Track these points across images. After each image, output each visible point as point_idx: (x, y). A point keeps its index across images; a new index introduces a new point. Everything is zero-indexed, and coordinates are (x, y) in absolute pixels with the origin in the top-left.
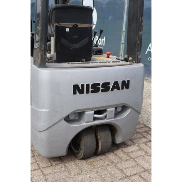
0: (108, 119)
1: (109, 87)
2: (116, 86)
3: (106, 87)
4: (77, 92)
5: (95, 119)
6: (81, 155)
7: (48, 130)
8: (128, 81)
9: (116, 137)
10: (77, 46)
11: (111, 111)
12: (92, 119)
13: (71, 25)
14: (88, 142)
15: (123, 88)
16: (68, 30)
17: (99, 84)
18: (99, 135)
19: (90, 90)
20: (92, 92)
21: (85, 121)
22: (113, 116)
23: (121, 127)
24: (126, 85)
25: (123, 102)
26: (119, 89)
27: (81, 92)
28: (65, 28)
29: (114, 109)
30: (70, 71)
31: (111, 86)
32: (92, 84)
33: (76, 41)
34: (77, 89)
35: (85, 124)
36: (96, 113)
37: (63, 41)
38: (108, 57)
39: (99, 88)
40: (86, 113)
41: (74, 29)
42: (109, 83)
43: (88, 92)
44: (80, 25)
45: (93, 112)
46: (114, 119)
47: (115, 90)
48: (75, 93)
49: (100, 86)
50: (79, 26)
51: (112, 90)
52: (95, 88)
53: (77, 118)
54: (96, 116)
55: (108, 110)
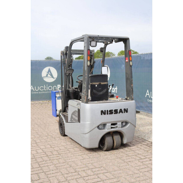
0: (118, 128)
2: (121, 111)
3: (116, 112)
4: (103, 114)
5: (112, 128)
6: (105, 148)
7: (90, 133)
8: (127, 109)
9: (123, 140)
10: (101, 93)
12: (110, 128)
13: (98, 83)
14: (108, 140)
15: (124, 112)
16: (96, 86)
17: (113, 110)
18: (114, 138)
19: (109, 113)
20: (110, 114)
21: (107, 129)
22: (121, 127)
23: (125, 133)
24: (126, 111)
25: (125, 119)
26: (122, 113)
27: (105, 114)
28: (95, 85)
29: (121, 123)
30: (99, 104)
31: (118, 111)
32: (110, 110)
33: (101, 91)
34: (103, 113)
35: (107, 130)
36: (112, 124)
37: (94, 91)
38: (117, 98)
39: (113, 112)
40: (107, 124)
41: (100, 85)
42: (117, 110)
43: (107, 114)
44: (102, 83)
45: (110, 124)
46: (121, 128)
47: (121, 113)
48: (102, 114)
49: (113, 111)
51: (119, 113)
52: (111, 112)
53: (103, 128)
54: (112, 126)
55: (118, 123)
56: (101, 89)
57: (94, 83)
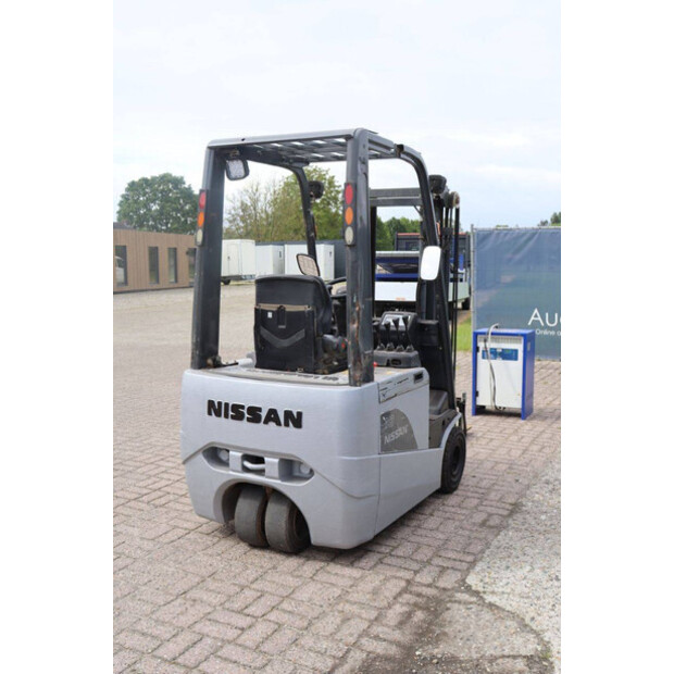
0: (268, 478)
1: (260, 416)
2: (272, 416)
3: (254, 415)
4: (213, 413)
5: (246, 470)
8: (299, 414)
10: (285, 343)
11: (271, 463)
12: (240, 468)
13: (274, 307)
15: (287, 425)
16: (270, 315)
17: (243, 407)
19: (231, 413)
20: (233, 417)
21: (231, 468)
22: (277, 475)
24: (295, 420)
26: (279, 424)
27: (218, 413)
28: (267, 311)
29: (276, 461)
30: (208, 376)
31: (264, 414)
32: (233, 406)
33: (284, 334)
35: (231, 472)
36: (247, 457)
37: (264, 332)
40: (230, 453)
41: (280, 313)
42: (260, 409)
43: (227, 416)
44: (289, 308)
45: (240, 454)
46: (279, 482)
47: (272, 425)
48: (209, 413)
49: (245, 411)
50: (287, 310)
51: (266, 422)
52: (237, 412)
54: (248, 465)
55: (266, 459)
56: (283, 327)
57: (264, 306)
